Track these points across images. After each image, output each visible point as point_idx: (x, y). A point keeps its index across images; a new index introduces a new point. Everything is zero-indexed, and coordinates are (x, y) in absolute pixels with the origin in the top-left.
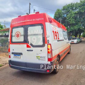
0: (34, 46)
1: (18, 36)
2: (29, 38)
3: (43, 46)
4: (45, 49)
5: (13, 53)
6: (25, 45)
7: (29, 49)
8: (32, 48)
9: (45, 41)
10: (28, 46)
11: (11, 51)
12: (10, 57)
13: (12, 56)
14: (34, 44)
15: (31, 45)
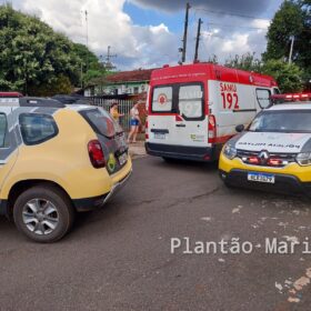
0: (187, 119)
1: (162, 101)
2: (180, 105)
3: (202, 118)
4: (205, 124)
5: (152, 131)
6: (174, 117)
7: (179, 123)
8: (184, 122)
9: (205, 110)
10: (178, 119)
11: (150, 127)
12: (147, 137)
13: (151, 135)
14: (187, 115)
15: (183, 116)
